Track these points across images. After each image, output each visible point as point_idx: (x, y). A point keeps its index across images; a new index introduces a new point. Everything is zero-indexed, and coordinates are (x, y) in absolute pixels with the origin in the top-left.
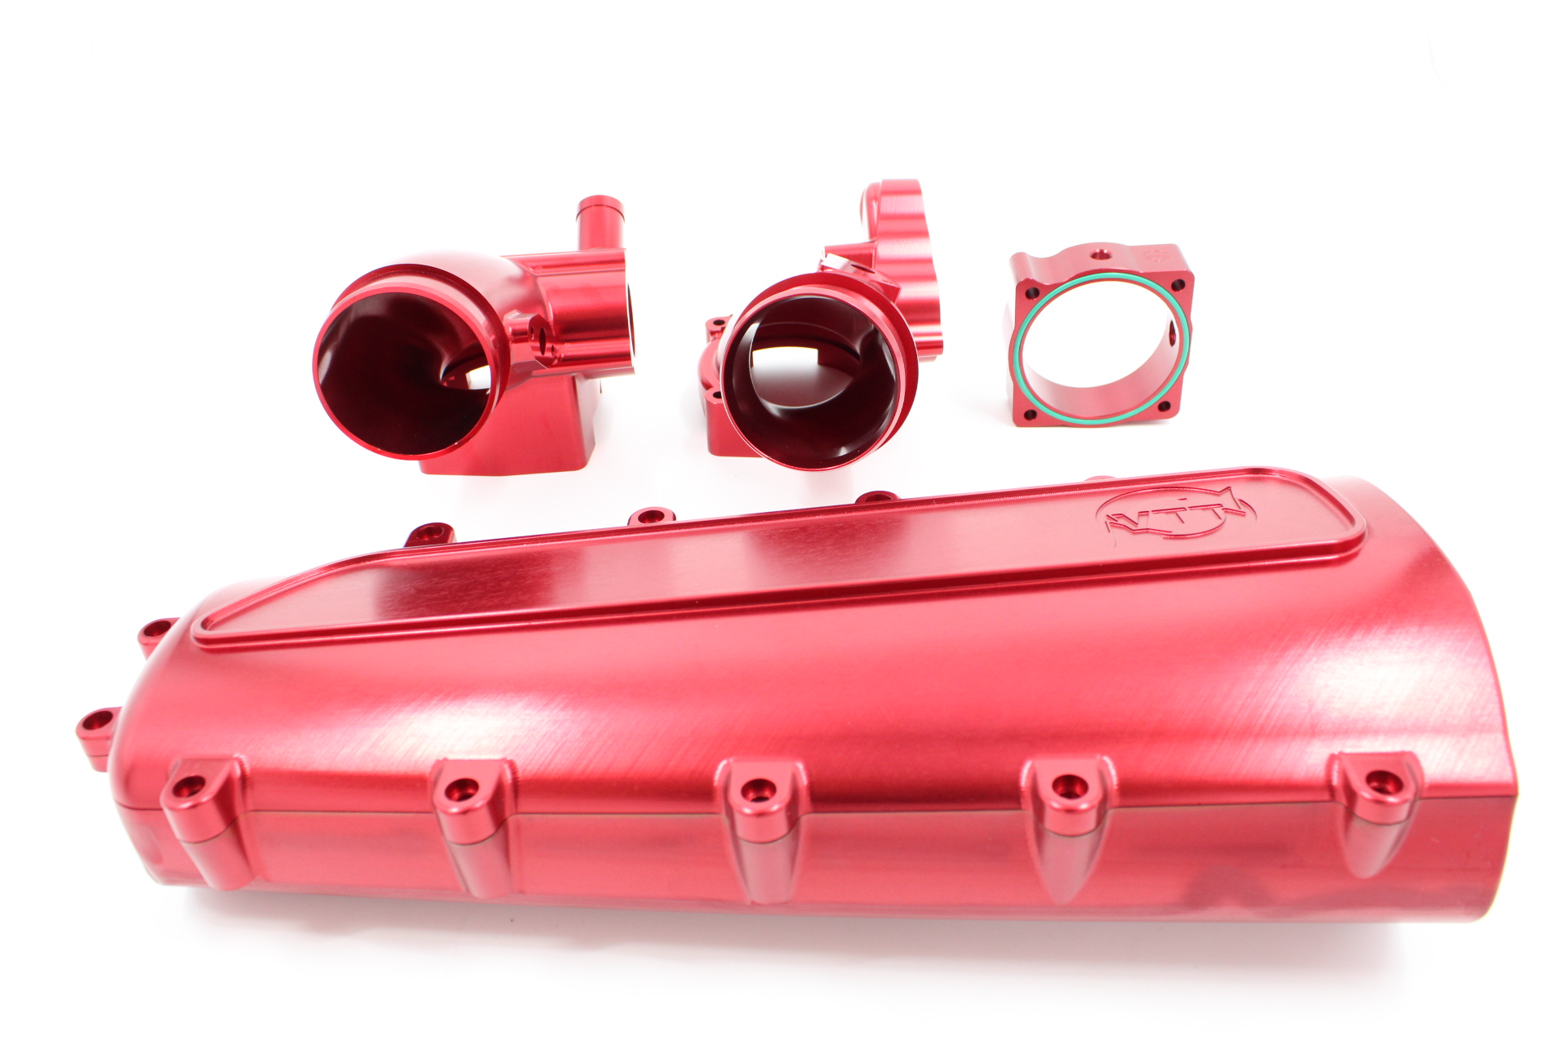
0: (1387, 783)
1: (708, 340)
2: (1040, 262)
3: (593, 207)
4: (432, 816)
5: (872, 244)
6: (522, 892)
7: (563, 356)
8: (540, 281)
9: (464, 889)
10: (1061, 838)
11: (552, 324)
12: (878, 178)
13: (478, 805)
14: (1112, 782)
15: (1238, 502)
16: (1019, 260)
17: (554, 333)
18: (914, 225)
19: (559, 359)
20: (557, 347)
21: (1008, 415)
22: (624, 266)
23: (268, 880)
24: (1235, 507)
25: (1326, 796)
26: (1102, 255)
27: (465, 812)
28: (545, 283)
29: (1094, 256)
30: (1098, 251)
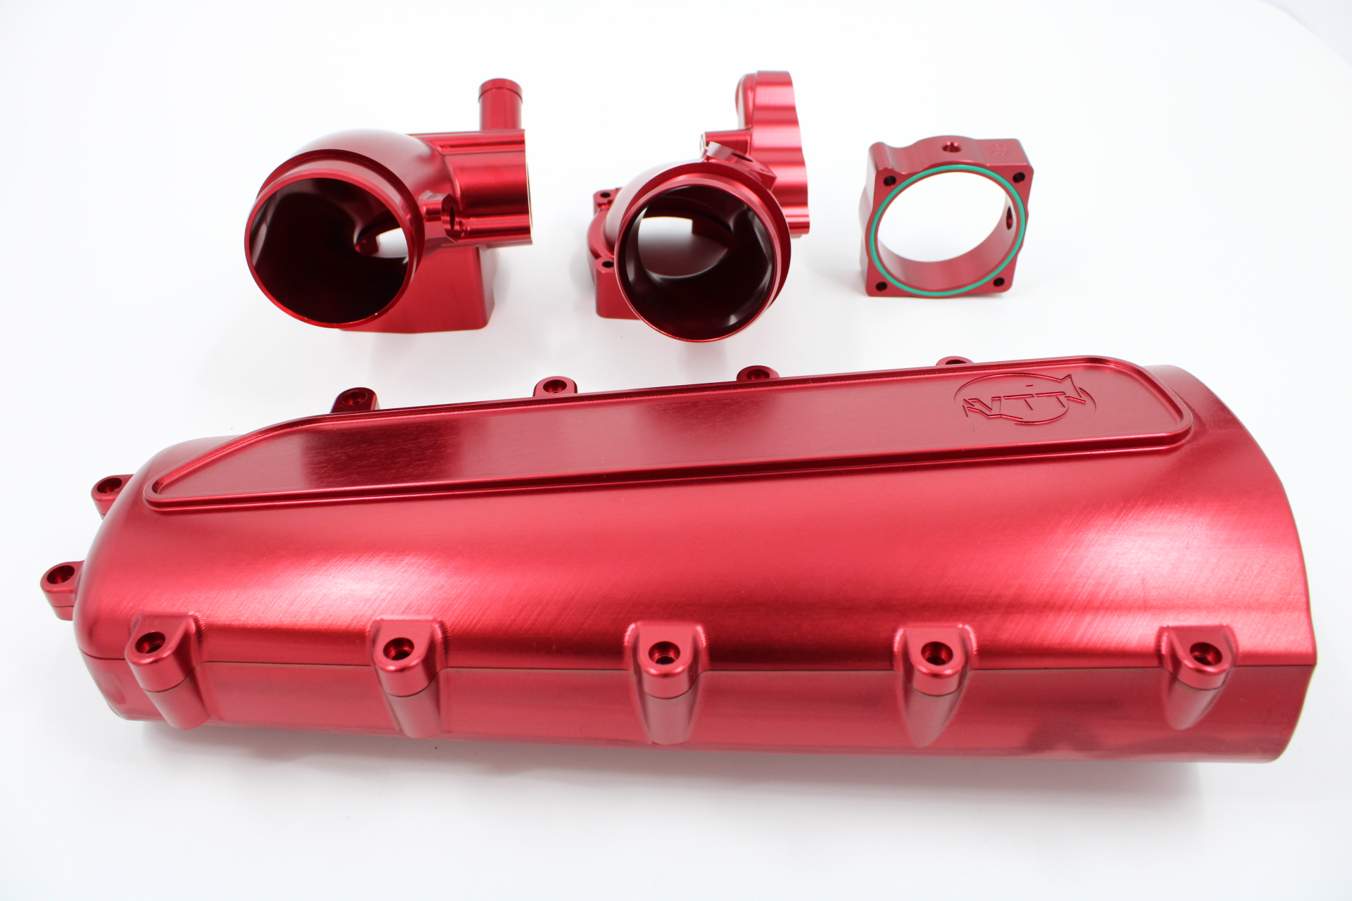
0: (1208, 653)
1: (595, 212)
2: (896, 151)
3: (494, 90)
4: (372, 668)
5: (747, 132)
6: (449, 732)
7: (469, 229)
8: (448, 160)
9: (398, 729)
10: (927, 696)
11: (459, 200)
12: (753, 70)
13: (414, 663)
14: (972, 648)
15: (1078, 390)
16: (878, 150)
17: (461, 209)
18: (786, 116)
19: (466, 231)
20: (464, 221)
21: (863, 287)
22: (524, 147)
23: (221, 718)
24: (1075, 395)
25: (1155, 663)
26: (952, 148)
27: (402, 670)
28: (454, 161)
29: (945, 148)
30: (949, 144)
